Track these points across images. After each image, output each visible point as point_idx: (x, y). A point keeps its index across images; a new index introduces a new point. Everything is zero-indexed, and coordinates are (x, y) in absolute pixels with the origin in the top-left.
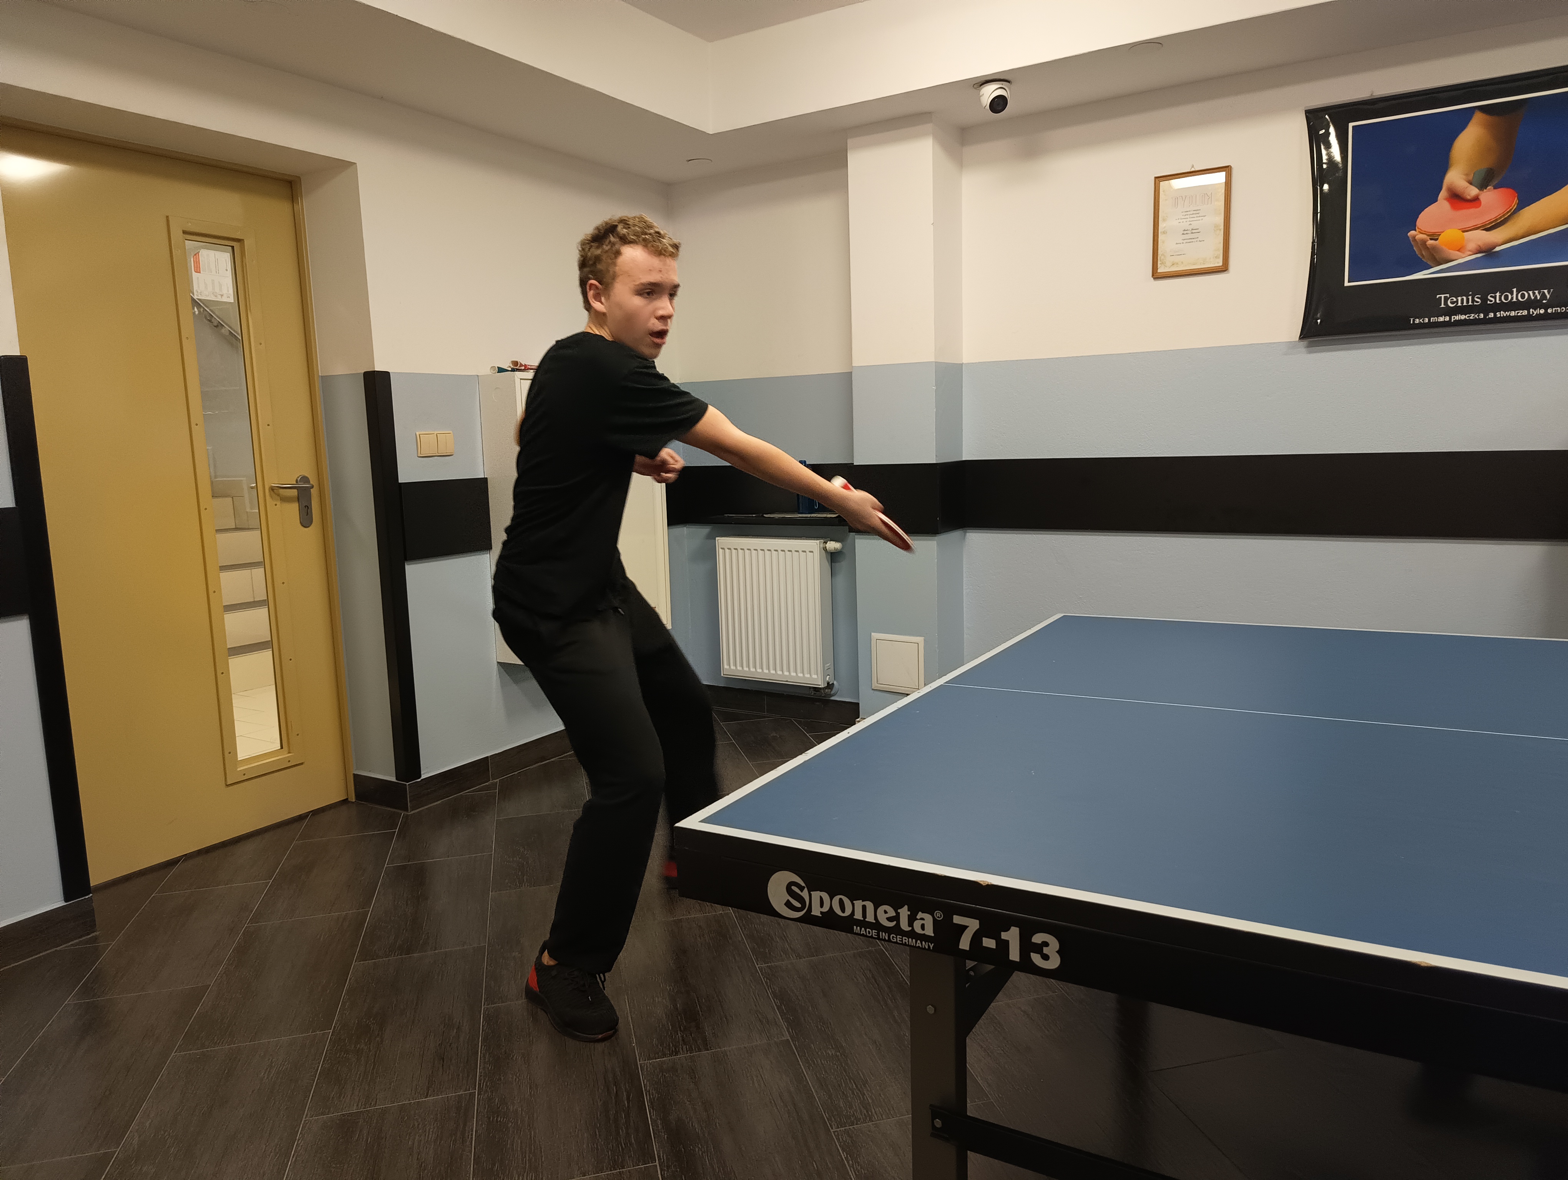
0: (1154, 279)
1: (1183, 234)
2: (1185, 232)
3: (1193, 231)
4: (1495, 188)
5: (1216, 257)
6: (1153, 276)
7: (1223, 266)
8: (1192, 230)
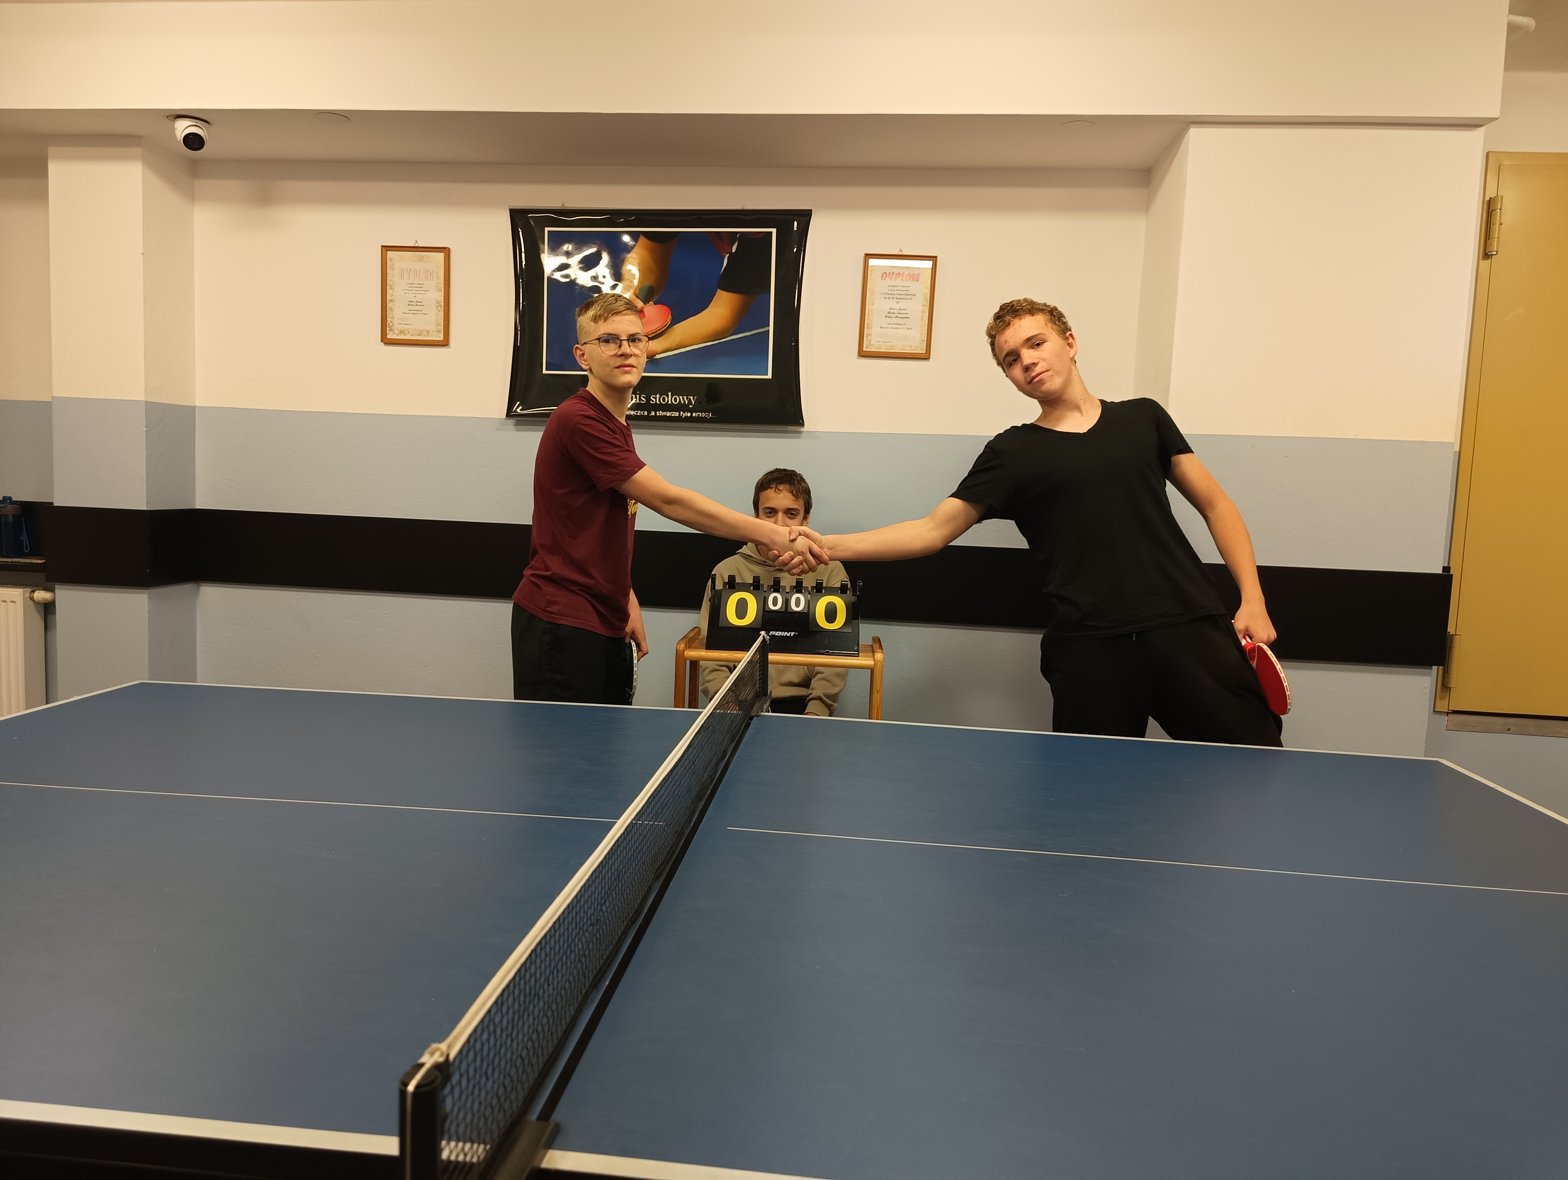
0: (385, 343)
1: (409, 305)
2: (411, 303)
3: (418, 304)
4: (655, 304)
5: (438, 331)
6: (382, 341)
7: (443, 340)
8: (417, 302)
